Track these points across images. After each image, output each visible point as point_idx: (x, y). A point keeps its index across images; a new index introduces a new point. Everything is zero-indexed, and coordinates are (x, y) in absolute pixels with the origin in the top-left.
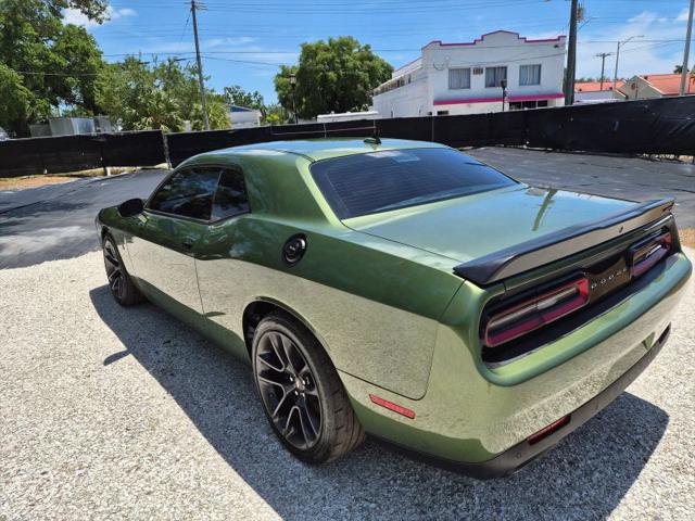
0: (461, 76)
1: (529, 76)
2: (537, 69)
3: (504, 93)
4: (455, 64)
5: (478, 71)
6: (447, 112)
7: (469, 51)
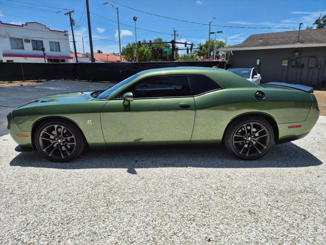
0: (18, 43)
1: (54, 47)
2: (57, 44)
3: (44, 54)
4: (13, 35)
5: (28, 41)
6: (12, 61)
7: (20, 29)
